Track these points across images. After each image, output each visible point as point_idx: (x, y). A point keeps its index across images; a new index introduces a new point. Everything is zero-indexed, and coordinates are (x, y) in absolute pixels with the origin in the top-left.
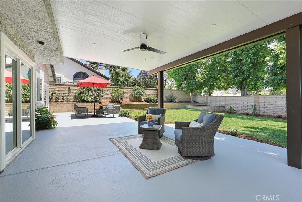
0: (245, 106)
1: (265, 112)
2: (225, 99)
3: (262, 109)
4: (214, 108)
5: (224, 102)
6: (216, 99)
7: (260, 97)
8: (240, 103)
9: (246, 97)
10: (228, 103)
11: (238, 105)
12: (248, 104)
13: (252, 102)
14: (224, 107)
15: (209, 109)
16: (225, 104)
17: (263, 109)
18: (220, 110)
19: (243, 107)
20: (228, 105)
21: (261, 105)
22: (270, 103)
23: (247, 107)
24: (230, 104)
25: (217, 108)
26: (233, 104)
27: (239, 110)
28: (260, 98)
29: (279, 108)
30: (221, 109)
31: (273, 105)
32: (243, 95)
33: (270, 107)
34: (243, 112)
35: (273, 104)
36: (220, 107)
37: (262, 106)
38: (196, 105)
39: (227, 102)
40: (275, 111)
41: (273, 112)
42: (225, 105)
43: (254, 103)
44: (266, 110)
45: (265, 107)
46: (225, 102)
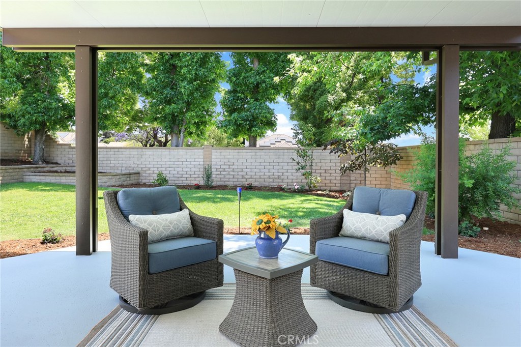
0: (186, 170)
1: (222, 179)
2: (142, 153)
3: (216, 175)
4: (118, 177)
5: (138, 163)
6: (116, 153)
7: (213, 151)
8: (176, 163)
9: (189, 151)
10: (148, 163)
11: (170, 169)
12: (191, 166)
13: (199, 160)
14: (139, 173)
15: (105, 180)
16: (142, 166)
17: (218, 175)
18: (131, 182)
19: (182, 173)
20: (149, 169)
21: (215, 166)
22: (229, 163)
23: (190, 173)
24: (152, 166)
25: (124, 178)
26: (160, 166)
27: (174, 179)
28: (213, 153)
29: (242, 172)
30: (133, 180)
31: (233, 167)
32: (177, 146)
33: (229, 170)
34: (181, 182)
35: (233, 165)
36: (130, 174)
37: (216, 169)
38: (56, 172)
39: (145, 163)
40: (236, 176)
41: (234, 180)
42: (139, 170)
43: (202, 163)
44: (222, 176)
45: (221, 170)
46: (140, 163)
